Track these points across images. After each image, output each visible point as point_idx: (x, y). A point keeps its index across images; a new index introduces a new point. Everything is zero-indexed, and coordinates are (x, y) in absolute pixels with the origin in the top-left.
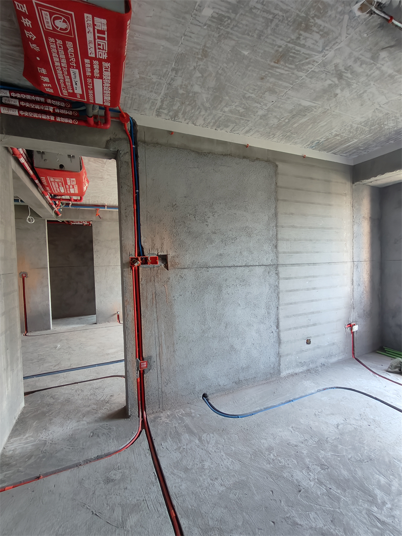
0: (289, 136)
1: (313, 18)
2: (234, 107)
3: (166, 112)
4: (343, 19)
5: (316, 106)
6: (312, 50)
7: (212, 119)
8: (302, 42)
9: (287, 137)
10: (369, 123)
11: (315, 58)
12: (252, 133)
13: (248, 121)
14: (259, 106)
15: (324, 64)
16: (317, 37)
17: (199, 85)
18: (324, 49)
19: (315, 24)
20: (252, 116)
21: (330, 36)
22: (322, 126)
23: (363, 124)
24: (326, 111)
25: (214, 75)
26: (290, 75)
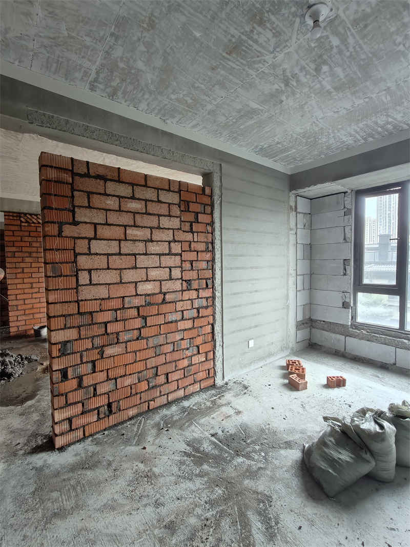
0: (235, 137)
1: (268, 12)
2: (182, 96)
3: (102, 86)
4: (295, 21)
5: (262, 110)
6: (264, 48)
7: (157, 106)
8: (256, 37)
9: (233, 138)
10: (307, 135)
11: (266, 58)
12: (199, 128)
13: (196, 114)
14: (208, 99)
15: (274, 67)
16: (269, 34)
17: (143, 61)
18: (275, 49)
19: (269, 20)
20: (200, 109)
21: (282, 37)
22: (266, 132)
23: (301, 135)
24: (271, 117)
25: (161, 52)
26: (241, 71)
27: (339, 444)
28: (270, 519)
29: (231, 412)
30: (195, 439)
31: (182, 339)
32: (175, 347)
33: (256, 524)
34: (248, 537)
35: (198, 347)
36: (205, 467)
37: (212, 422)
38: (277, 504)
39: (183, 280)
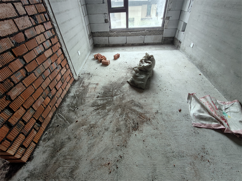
27: (140, 74)
28: (138, 105)
29: (94, 86)
30: (93, 103)
31: (52, 63)
32: (51, 70)
33: (137, 109)
34: (138, 113)
35: (60, 64)
36: (107, 108)
37: (92, 93)
38: (136, 100)
39: (29, 16)
